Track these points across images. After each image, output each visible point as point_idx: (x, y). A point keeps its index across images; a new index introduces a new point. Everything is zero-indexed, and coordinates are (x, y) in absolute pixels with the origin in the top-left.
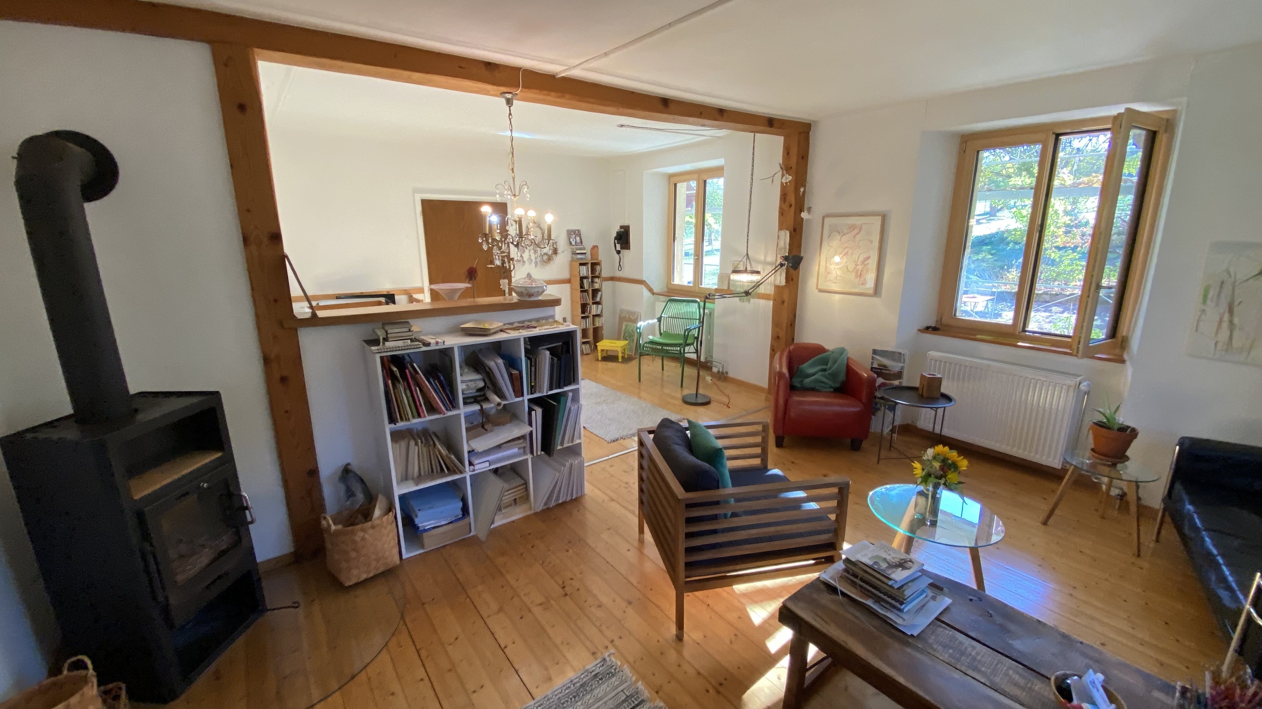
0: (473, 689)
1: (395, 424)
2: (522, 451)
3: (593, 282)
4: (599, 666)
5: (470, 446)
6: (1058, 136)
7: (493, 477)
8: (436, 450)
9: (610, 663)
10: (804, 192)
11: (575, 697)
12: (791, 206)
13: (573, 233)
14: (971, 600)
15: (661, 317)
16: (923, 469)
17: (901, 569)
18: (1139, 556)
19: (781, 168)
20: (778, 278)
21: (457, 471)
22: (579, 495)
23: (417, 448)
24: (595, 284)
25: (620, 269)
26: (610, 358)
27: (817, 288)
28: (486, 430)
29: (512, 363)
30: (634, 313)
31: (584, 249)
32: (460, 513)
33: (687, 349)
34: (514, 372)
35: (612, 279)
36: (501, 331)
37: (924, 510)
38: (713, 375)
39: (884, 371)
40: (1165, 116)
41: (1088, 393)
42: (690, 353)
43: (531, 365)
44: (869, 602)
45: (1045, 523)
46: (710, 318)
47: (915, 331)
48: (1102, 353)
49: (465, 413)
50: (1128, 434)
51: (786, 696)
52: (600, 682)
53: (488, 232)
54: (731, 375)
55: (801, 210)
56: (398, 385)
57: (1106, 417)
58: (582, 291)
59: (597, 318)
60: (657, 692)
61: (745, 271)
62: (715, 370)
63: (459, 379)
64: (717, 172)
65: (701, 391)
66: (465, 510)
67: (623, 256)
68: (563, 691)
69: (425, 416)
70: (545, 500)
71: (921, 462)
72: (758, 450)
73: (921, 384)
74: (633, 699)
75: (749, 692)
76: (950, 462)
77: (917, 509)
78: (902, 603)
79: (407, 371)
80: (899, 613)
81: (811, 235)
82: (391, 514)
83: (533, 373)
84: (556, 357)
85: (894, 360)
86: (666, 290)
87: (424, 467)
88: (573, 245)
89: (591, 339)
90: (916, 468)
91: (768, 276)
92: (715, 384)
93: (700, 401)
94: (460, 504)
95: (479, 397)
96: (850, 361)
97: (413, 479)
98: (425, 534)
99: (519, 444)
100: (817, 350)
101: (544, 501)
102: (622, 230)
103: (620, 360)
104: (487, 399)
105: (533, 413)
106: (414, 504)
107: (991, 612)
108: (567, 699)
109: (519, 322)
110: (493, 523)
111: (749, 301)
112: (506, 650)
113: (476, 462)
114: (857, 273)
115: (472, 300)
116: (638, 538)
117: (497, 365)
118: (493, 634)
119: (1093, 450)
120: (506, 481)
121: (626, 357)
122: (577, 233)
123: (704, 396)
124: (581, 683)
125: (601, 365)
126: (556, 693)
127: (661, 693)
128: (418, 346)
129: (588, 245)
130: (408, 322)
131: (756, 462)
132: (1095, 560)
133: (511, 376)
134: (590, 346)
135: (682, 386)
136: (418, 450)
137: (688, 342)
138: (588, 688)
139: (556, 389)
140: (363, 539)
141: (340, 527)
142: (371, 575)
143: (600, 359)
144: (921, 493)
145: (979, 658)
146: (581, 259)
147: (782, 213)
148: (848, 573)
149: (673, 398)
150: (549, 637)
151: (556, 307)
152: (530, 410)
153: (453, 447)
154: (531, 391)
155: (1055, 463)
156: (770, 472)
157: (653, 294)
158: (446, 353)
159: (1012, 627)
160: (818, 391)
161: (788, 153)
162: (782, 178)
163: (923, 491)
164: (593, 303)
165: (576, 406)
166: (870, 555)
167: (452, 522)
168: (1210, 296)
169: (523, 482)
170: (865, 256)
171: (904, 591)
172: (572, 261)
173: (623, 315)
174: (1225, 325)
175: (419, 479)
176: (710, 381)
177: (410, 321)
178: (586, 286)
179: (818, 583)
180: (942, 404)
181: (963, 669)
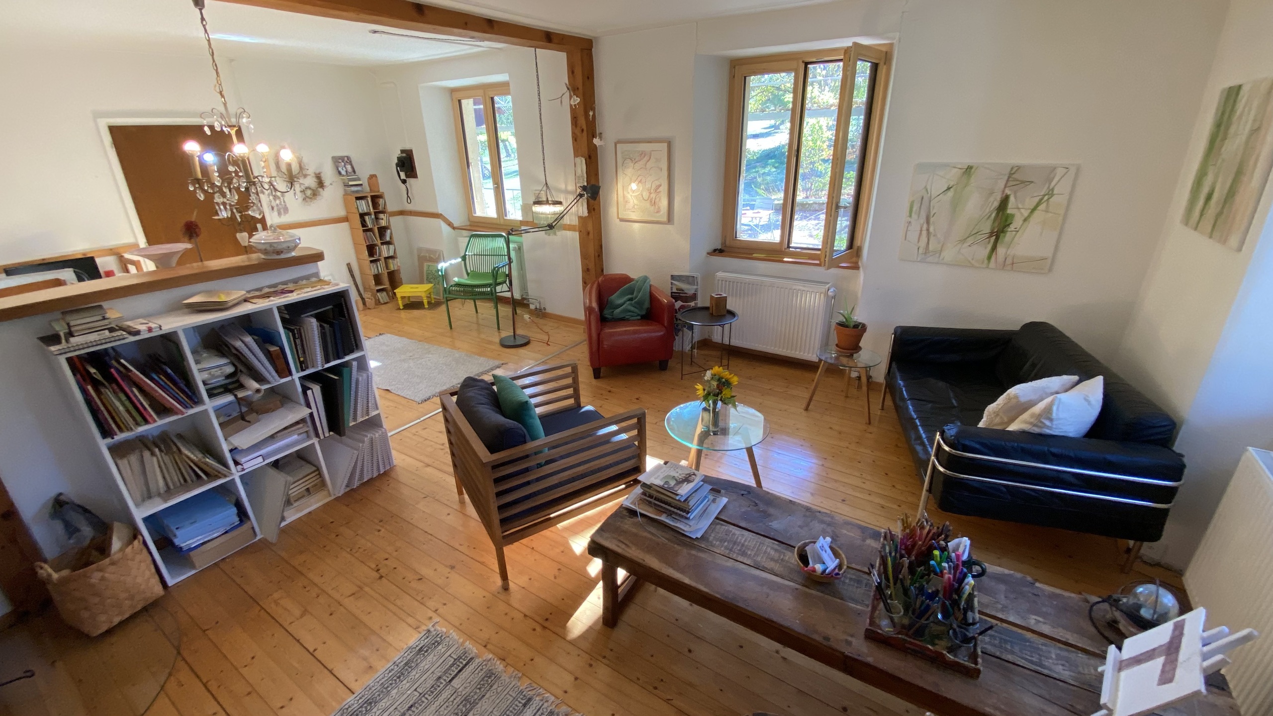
0: (280, 705)
1: (113, 438)
2: (304, 435)
3: (377, 218)
4: (423, 639)
5: (232, 444)
6: (806, 64)
7: (272, 472)
8: (184, 457)
9: (435, 633)
10: (594, 115)
11: (399, 677)
12: (583, 130)
13: (340, 161)
14: (743, 495)
15: (465, 255)
16: (704, 390)
17: (686, 483)
18: (870, 423)
19: (568, 89)
20: (581, 209)
21: (220, 475)
22: (388, 468)
23: (155, 459)
24: (381, 221)
25: (409, 201)
26: (413, 305)
27: (618, 218)
28: (249, 422)
29: (266, 338)
30: (434, 252)
31: (359, 179)
32: (236, 520)
33: (499, 289)
34: (273, 349)
35: (402, 213)
36: (246, 300)
37: (708, 422)
38: (531, 313)
39: (681, 295)
40: (884, 49)
41: (834, 297)
42: (502, 290)
43: (295, 338)
44: (663, 518)
45: (807, 409)
46: (520, 253)
47: (705, 254)
48: (845, 262)
49: (213, 407)
50: (859, 329)
51: (603, 613)
52: (426, 654)
53: (200, 176)
54: (549, 310)
55: (594, 136)
56: (103, 390)
57: (845, 317)
58: (364, 231)
59: (390, 261)
60: (485, 646)
61: (547, 202)
62: (532, 307)
63: (194, 368)
64: (503, 88)
65: (519, 332)
66: (242, 515)
67: (410, 185)
68: (386, 675)
69: (155, 421)
70: (346, 482)
71: (702, 383)
72: (570, 391)
73: (711, 303)
74: (461, 660)
75: (572, 619)
76: (724, 380)
77: (703, 423)
78: (688, 513)
79: (112, 370)
80: (686, 521)
81: (606, 161)
82: (136, 542)
83: (299, 347)
84: (328, 324)
85: (689, 283)
86: (468, 223)
87: (172, 479)
88: (343, 176)
89: (387, 285)
90: (698, 390)
91: (571, 206)
92: (533, 321)
93: (518, 343)
94: (234, 510)
95: (232, 385)
96: (652, 288)
97: (159, 495)
98: (192, 554)
99: (299, 429)
100: (624, 280)
101: (345, 484)
102: (404, 155)
103: (426, 306)
104: (241, 386)
105: (309, 392)
106: (170, 523)
107: (757, 502)
108: (390, 682)
109: (270, 287)
110: (283, 519)
111: (555, 234)
112: (315, 654)
113: (243, 460)
114: (651, 202)
115: (200, 263)
116: (458, 499)
117: (246, 344)
118: (298, 641)
119: (837, 345)
120: (288, 473)
121: (433, 302)
122: (347, 160)
123: (523, 337)
124: (405, 662)
125: (405, 314)
126: (378, 680)
127: (489, 646)
128: (121, 337)
129: (364, 174)
130: (100, 307)
131: (571, 401)
132: (840, 433)
133: (269, 355)
134: (388, 294)
135: (499, 328)
136: (158, 461)
137: (499, 280)
138: (413, 665)
139: (335, 360)
140: (103, 579)
141: (65, 573)
142: (127, 616)
143: (401, 307)
144: (705, 409)
145: (746, 543)
146: (357, 192)
147: (575, 139)
148: (646, 495)
149: (490, 343)
150: (365, 625)
151: (319, 263)
152: (305, 389)
153: (209, 448)
154: (301, 367)
155: (812, 357)
156: (583, 410)
157: (454, 228)
158: (169, 339)
159: (771, 511)
160: (628, 320)
161: (573, 72)
162: (570, 99)
163: (706, 407)
164: (382, 244)
165: (365, 375)
166: (662, 476)
167: (226, 532)
168: (914, 209)
169: (314, 469)
170: (657, 183)
171: (688, 502)
172: (346, 194)
173: (422, 254)
174: (924, 233)
175: (169, 493)
176: (528, 320)
177: (103, 304)
178: (370, 225)
179: (621, 510)
180: (727, 321)
181: (734, 556)
